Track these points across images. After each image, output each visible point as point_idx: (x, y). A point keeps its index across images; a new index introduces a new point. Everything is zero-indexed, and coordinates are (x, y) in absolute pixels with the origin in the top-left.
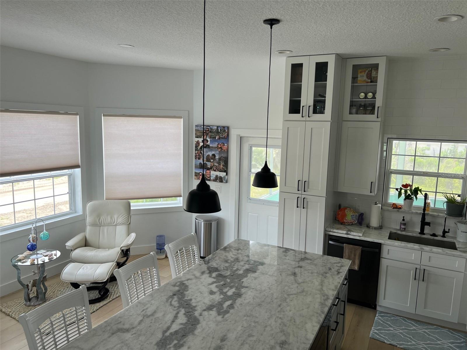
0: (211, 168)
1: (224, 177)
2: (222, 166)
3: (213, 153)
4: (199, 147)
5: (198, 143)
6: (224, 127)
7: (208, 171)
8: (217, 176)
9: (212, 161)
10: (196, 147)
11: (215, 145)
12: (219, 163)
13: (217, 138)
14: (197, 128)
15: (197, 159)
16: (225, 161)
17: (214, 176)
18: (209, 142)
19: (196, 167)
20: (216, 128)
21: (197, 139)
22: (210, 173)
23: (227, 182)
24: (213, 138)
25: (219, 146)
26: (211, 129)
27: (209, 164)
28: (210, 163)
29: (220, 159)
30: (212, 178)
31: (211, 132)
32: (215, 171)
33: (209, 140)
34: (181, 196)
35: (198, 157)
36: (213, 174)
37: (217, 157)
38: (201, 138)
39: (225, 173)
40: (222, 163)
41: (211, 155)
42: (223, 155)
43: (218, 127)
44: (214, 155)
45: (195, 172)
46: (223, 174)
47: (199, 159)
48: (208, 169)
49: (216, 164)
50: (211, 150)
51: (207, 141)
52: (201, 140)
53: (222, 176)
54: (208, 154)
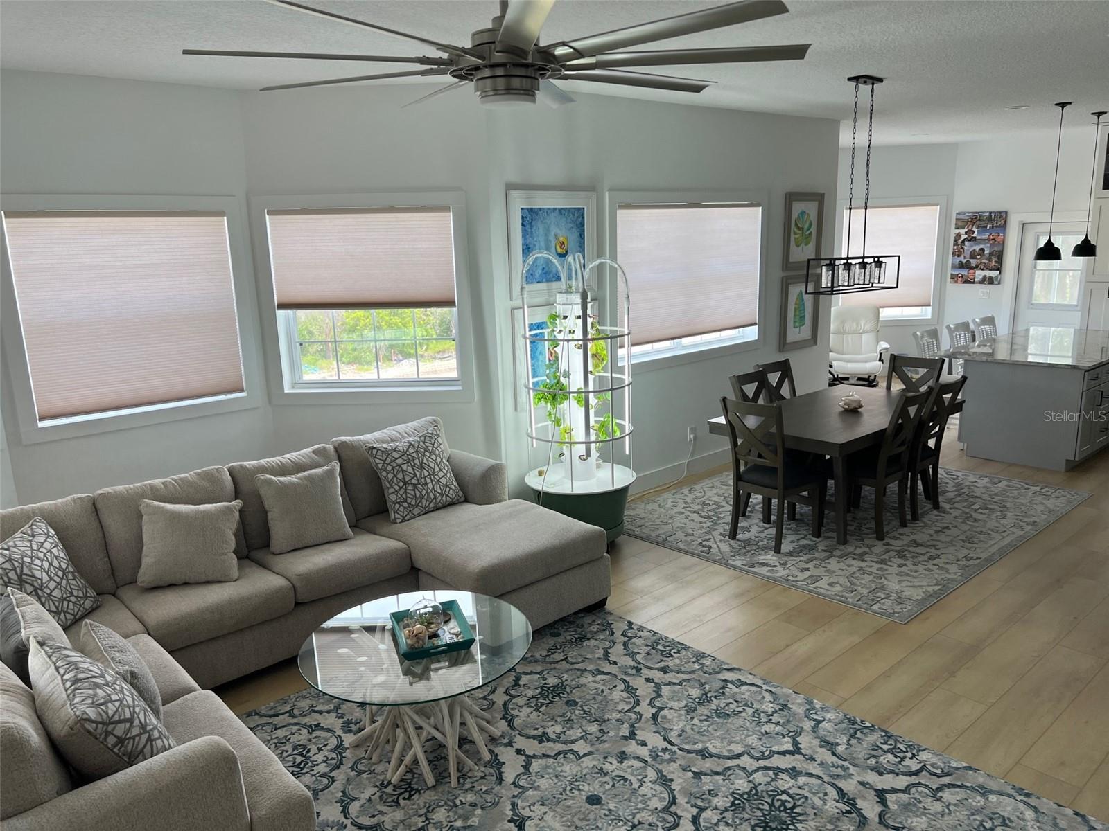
0: (977, 267)
1: (997, 277)
2: (994, 263)
3: (981, 246)
4: (960, 241)
5: (959, 236)
6: (1000, 212)
7: (972, 271)
8: (985, 277)
9: (978, 257)
10: (956, 241)
11: (985, 236)
12: (990, 260)
13: (988, 228)
14: (959, 217)
15: (956, 257)
16: (1000, 256)
17: (981, 277)
18: (976, 233)
19: (953, 267)
20: (988, 214)
21: (957, 231)
22: (975, 273)
23: (999, 283)
24: (983, 228)
25: (992, 237)
26: (980, 216)
27: (973, 262)
28: (975, 260)
29: (991, 254)
30: (976, 280)
31: (979, 220)
32: (982, 270)
33: (976, 230)
34: (930, 305)
35: (957, 253)
36: (980, 275)
37: (987, 252)
38: (964, 228)
39: (998, 272)
40: (994, 259)
41: (977, 250)
42: (996, 249)
43: (991, 213)
44: (982, 250)
45: (951, 274)
46: (994, 274)
47: (959, 256)
48: (972, 268)
49: (984, 261)
50: (980, 244)
51: (973, 232)
52: (963, 231)
53: (993, 276)
54: (973, 249)
